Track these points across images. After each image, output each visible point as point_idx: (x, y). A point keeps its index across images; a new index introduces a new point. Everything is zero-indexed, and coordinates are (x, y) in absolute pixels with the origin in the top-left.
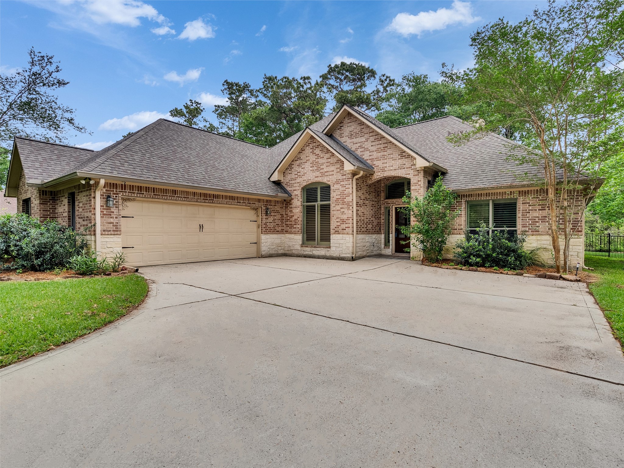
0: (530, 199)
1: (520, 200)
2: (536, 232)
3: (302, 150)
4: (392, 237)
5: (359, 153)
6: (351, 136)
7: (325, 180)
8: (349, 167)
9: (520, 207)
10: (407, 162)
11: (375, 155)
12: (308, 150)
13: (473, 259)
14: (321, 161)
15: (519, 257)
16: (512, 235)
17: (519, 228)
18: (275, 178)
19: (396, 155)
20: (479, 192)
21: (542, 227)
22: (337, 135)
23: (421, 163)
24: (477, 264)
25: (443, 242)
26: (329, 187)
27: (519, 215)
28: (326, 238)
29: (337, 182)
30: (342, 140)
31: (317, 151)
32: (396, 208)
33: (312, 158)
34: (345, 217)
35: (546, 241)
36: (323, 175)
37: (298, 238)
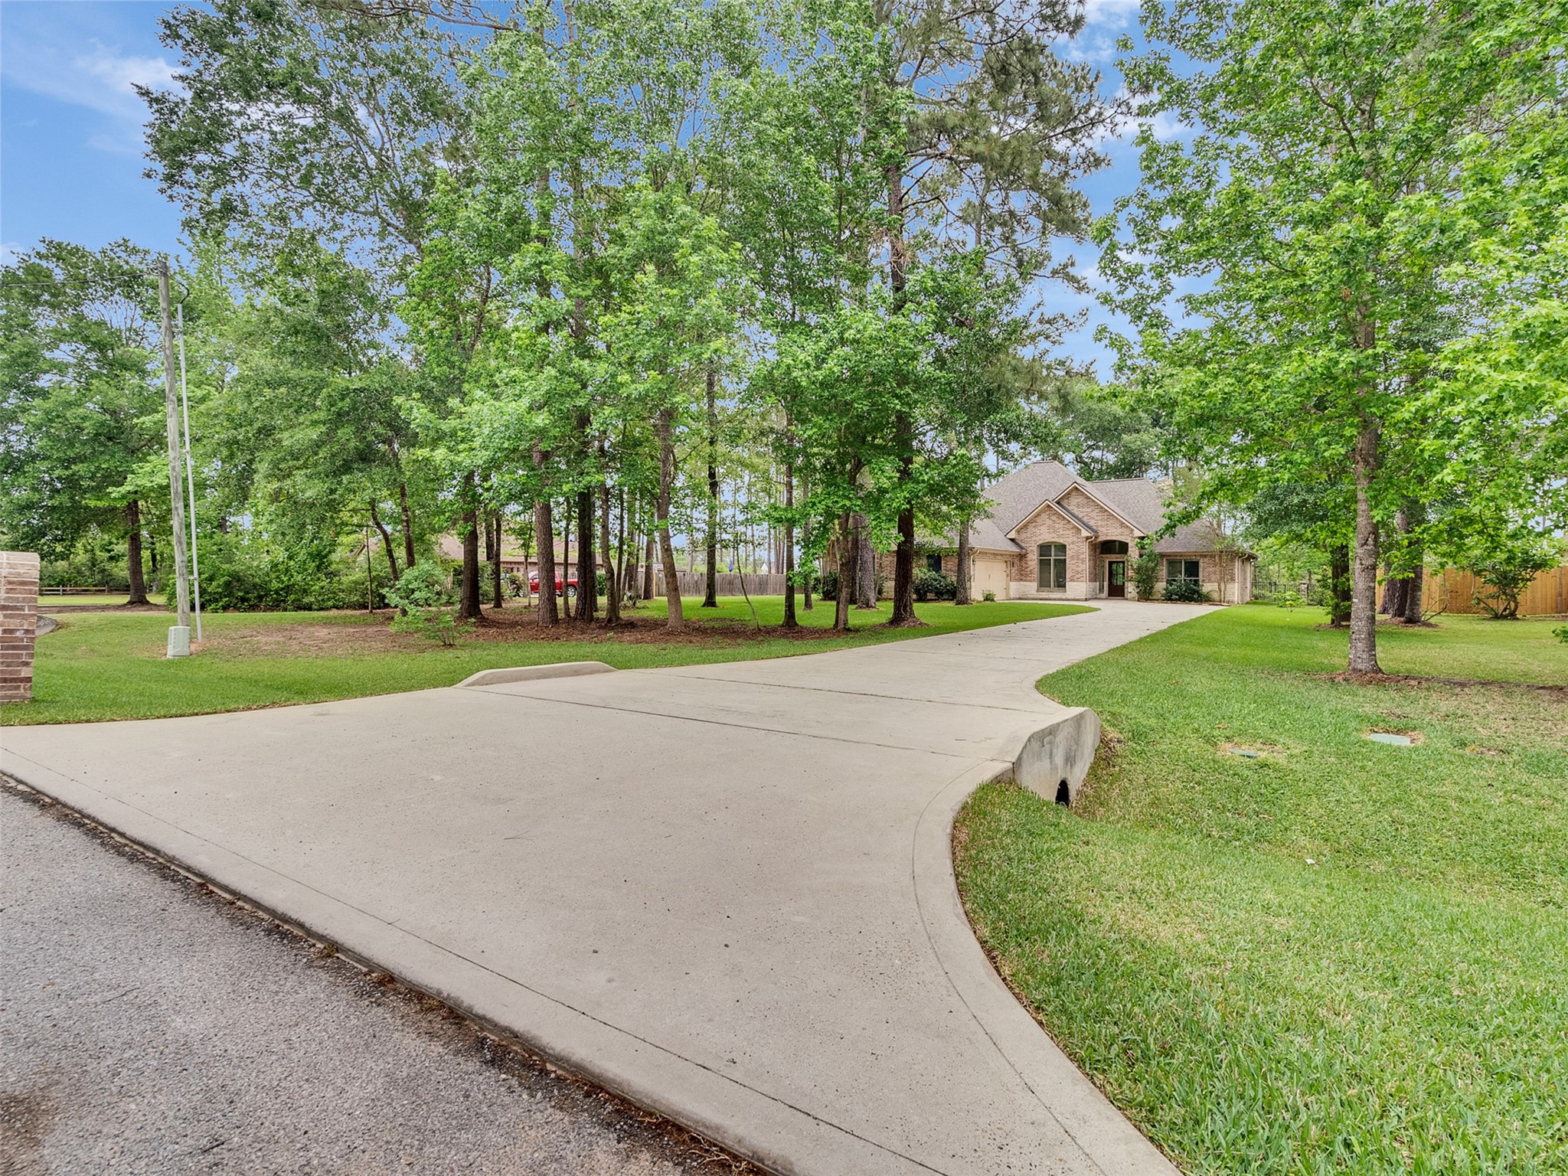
0: (1206, 560)
1: (1201, 561)
2: (1210, 581)
3: (1038, 515)
4: (1106, 584)
5: (1085, 519)
6: (1078, 506)
7: (1061, 541)
8: (1085, 533)
9: (1201, 564)
10: (1127, 532)
11: (1100, 523)
12: (1044, 516)
13: (1174, 597)
14: (1057, 526)
15: (1200, 595)
16: (1196, 582)
17: (1201, 578)
18: (1012, 535)
19: (1117, 525)
20: (1175, 554)
21: (1213, 577)
22: (1065, 503)
23: (1138, 534)
24: (1176, 600)
25: (1152, 588)
26: (1064, 546)
27: (1201, 569)
28: (1061, 585)
29: (1073, 543)
30: (1070, 508)
31: (1054, 518)
32: (1111, 563)
33: (1049, 522)
34: (1079, 569)
35: (1215, 586)
36: (1059, 536)
37: (1035, 585)
